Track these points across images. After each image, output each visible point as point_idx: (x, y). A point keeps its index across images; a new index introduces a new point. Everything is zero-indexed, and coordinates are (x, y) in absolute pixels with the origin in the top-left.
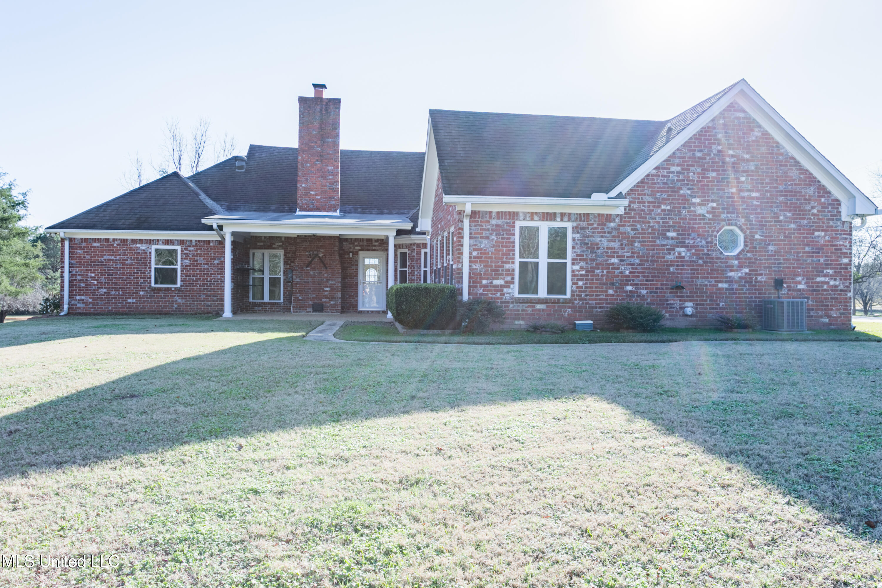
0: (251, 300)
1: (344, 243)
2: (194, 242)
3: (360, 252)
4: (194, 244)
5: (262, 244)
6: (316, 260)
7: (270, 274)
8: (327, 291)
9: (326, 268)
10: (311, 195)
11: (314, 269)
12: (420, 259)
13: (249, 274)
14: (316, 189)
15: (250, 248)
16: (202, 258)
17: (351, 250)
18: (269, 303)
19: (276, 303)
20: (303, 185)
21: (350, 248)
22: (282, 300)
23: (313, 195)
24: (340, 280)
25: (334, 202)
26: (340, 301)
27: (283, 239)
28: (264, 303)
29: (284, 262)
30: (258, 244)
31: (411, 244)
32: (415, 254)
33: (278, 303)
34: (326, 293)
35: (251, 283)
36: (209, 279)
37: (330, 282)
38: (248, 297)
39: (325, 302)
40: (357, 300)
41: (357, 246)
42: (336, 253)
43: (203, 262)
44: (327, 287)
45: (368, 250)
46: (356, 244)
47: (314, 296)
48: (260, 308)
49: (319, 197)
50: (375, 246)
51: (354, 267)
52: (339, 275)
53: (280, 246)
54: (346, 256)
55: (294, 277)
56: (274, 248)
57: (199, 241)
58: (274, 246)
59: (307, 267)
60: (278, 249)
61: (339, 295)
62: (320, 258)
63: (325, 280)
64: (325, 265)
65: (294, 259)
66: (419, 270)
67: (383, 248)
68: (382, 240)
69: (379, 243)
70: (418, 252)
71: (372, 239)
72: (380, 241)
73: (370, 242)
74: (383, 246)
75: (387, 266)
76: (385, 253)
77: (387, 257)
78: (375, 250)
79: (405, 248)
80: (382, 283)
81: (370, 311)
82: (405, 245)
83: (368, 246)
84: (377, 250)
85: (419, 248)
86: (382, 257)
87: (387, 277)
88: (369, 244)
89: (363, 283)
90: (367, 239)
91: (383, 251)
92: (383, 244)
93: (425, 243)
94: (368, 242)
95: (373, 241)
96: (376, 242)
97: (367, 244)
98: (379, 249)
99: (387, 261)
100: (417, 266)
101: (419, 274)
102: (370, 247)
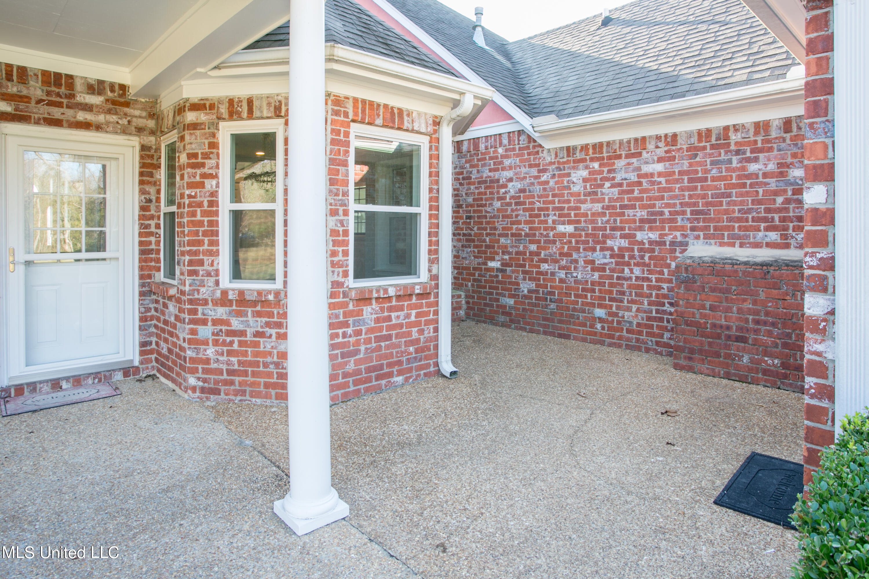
3: (7, 128)
12: (346, 164)
45: (54, 122)
66: (341, 212)
67: (125, 122)
68: (123, 87)
69: (107, 100)
70: (338, 133)
71: (70, 77)
72: (112, 90)
73: (63, 90)
74: (126, 114)
75: (142, 192)
76: (135, 142)
77: (142, 157)
78: (86, 126)
79: (265, 114)
80: (117, 259)
81: (67, 379)
82: (269, 104)
83: (51, 104)
84: (98, 128)
85: (342, 118)
86: (121, 158)
87: (141, 235)
88: (58, 95)
89: (28, 263)
90: (45, 73)
91: (124, 132)
92: (127, 104)
93: (364, 101)
94: (53, 89)
95: (79, 86)
96: (93, 93)
97: (48, 93)
98: (108, 123)
99: (141, 174)
100: (337, 195)
101: (341, 229)
102: (64, 110)
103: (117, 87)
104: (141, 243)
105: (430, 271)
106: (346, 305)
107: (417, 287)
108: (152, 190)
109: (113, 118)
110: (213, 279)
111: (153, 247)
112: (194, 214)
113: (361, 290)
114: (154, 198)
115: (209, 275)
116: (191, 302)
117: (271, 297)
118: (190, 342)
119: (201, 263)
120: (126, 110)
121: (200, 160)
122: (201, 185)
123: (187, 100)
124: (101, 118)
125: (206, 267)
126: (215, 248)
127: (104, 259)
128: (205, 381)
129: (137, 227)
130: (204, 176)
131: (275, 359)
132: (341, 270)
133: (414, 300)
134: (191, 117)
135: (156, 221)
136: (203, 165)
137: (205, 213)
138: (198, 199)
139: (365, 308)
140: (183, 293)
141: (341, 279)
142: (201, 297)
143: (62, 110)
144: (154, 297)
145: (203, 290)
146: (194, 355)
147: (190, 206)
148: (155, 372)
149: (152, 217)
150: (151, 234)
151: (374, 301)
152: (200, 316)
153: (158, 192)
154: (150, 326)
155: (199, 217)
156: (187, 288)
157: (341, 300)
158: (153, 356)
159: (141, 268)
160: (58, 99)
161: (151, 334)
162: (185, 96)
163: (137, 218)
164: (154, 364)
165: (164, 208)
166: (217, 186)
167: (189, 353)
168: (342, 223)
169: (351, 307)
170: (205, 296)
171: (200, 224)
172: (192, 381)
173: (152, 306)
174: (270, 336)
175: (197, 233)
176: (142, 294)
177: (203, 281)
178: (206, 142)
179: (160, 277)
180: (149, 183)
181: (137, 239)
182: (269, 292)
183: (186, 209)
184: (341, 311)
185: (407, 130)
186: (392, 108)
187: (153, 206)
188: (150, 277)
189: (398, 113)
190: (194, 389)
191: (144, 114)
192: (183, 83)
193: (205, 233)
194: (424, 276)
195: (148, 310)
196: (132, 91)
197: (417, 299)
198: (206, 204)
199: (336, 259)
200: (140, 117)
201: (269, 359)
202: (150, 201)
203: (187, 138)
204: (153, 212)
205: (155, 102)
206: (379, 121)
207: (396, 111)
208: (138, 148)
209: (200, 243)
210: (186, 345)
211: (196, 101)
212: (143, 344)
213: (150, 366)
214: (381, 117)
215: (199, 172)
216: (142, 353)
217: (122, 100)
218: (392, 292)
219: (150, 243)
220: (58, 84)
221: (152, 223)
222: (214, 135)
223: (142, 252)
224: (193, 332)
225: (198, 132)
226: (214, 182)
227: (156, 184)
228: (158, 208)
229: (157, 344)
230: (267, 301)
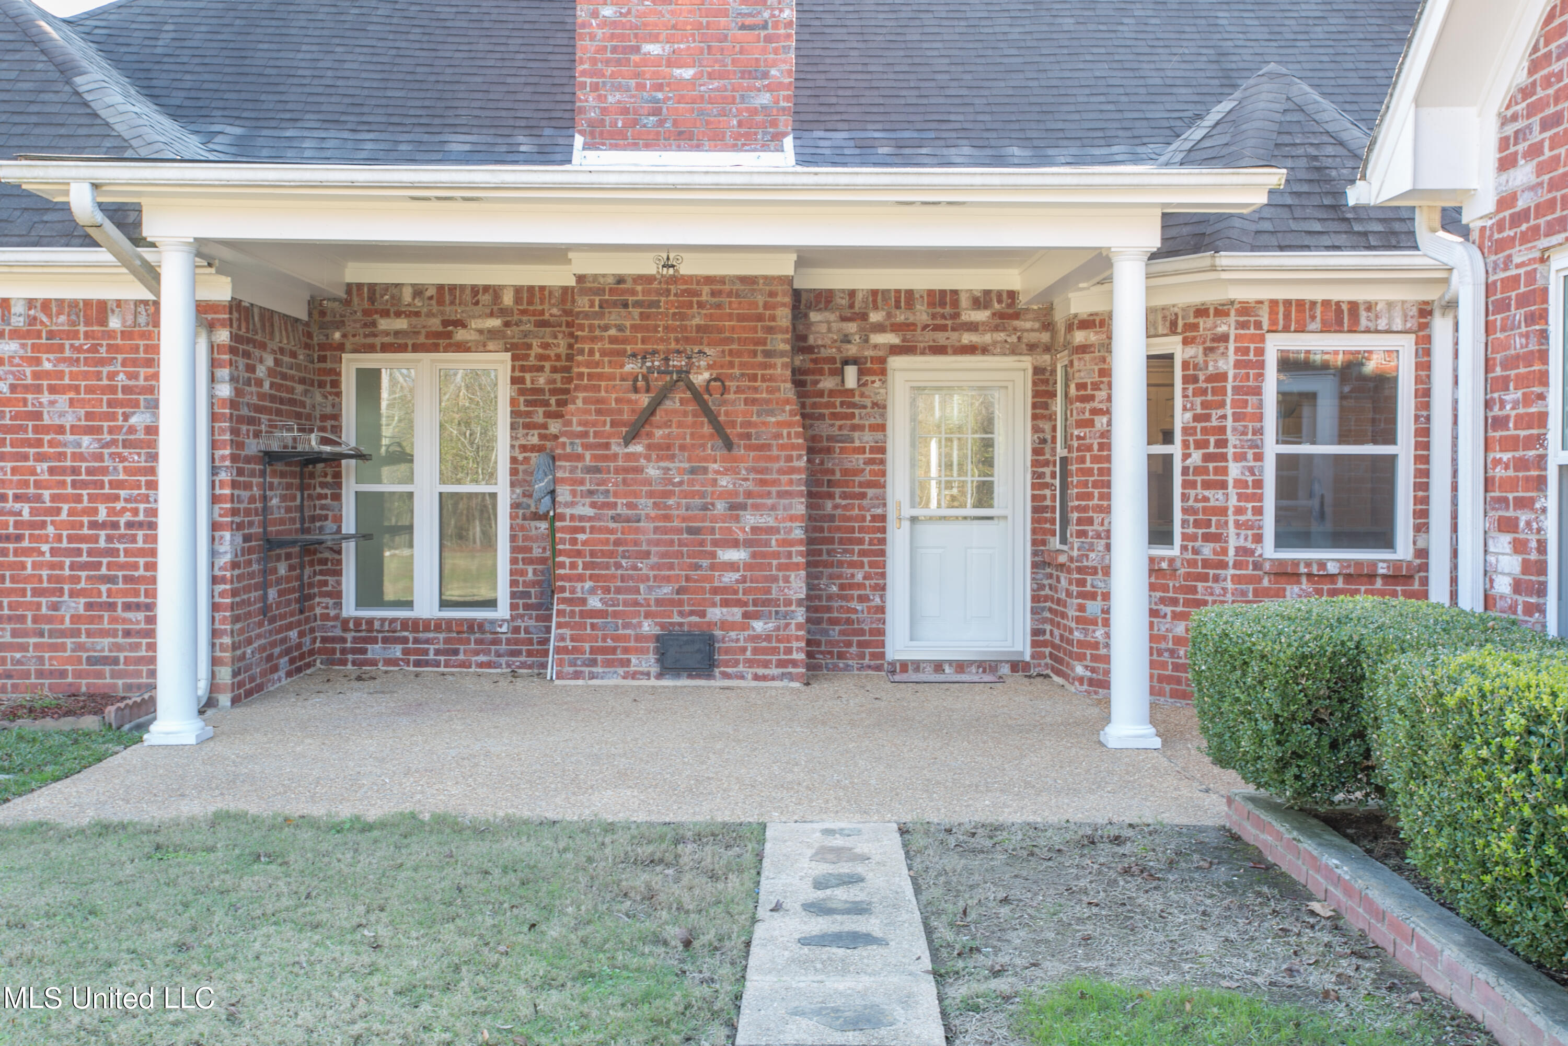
0: (350, 609)
1: (814, 316)
2: (18, 309)
3: (895, 362)
4: (18, 322)
5: (401, 324)
6: (673, 404)
7: (442, 481)
8: (732, 566)
9: (729, 445)
10: (647, 60)
11: (664, 451)
12: (1257, 391)
13: (338, 475)
14: (675, 31)
15: (341, 348)
16: (62, 400)
17: (852, 350)
18: (439, 625)
19: (471, 625)
20: (608, 12)
21: (846, 339)
22: (503, 611)
23: (657, 61)
24: (799, 507)
25: (765, 99)
26: (800, 615)
27: (508, 299)
28: (415, 625)
29: (515, 414)
30: (384, 324)
31: (1202, 312)
32: (1226, 363)
33: (481, 626)
34: (730, 578)
35: (349, 526)
36: (102, 515)
37: (750, 519)
38: (337, 595)
39: (726, 625)
40: (881, 610)
41: (880, 328)
42: (781, 369)
43: (69, 420)
44: (735, 544)
45: (939, 350)
46: (875, 317)
47: (666, 590)
48: (397, 651)
49: (687, 73)
50: (973, 327)
51: (867, 438)
52: (797, 482)
53: (492, 334)
54: (827, 383)
55: (564, 495)
56: (462, 347)
57: (46, 305)
58: (461, 335)
59: (627, 441)
60: (482, 347)
61: (797, 586)
62: (697, 395)
63: (720, 507)
64: (719, 429)
65: (563, 396)
66: (1250, 456)
67: (1014, 339)
68: (1012, 294)
69: (994, 314)
70: (1246, 351)
71: (955, 292)
72: (1000, 301)
73: (948, 310)
74: (1015, 329)
75: (1036, 429)
76: (1027, 362)
77: (1034, 383)
78: (970, 350)
79: (1160, 331)
80: (1005, 518)
81: (950, 662)
82: (1164, 318)
83: (937, 328)
84: (984, 350)
85: (1252, 331)
86: (1010, 385)
87: (1034, 486)
88: (943, 317)
89: (914, 520)
90: (931, 293)
91: (1013, 352)
92: (1017, 316)
93: (1288, 303)
94: (938, 310)
95: (964, 302)
96: (979, 308)
97: (934, 316)
98: (995, 343)
99: (1034, 406)
100: (1244, 433)
101: (1250, 479)
102: (949, 334)
103: (1005, 296)
104: (1034, 498)
105: (1415, 543)
106: (1260, 580)
107: (1381, 565)
108: (1047, 426)
109: (1001, 336)
110: (1103, 542)
111: (1048, 503)
112: (1082, 460)
113: (1281, 562)
114: (1049, 437)
115: (1099, 536)
116: (1080, 570)
117: (1164, 565)
118: (1078, 620)
119: (1090, 521)
120: (1016, 323)
121: (1089, 392)
122: (1090, 423)
123: (1076, 315)
124: (987, 338)
125: (1096, 527)
126: (1105, 503)
127: (990, 518)
128: (1093, 670)
129: (1029, 476)
130: (1095, 412)
131: (1170, 645)
132: (1250, 532)
133: (1379, 584)
134: (1079, 337)
135: (1051, 468)
136: (1092, 398)
137: (1095, 459)
138: (1088, 441)
139: (1288, 587)
140: (1071, 559)
141: (1249, 545)
142: (1090, 564)
143: (946, 334)
144: (1048, 570)
145: (1092, 555)
146: (1082, 637)
147: (1079, 450)
148: (1049, 672)
149: (1046, 463)
150: (1046, 486)
151: (1304, 580)
152: (1089, 588)
153: (1054, 429)
154: (1043, 609)
155: (1088, 464)
156: (1075, 553)
157: (1250, 572)
158: (1047, 650)
159: (1034, 531)
160: (943, 322)
161: (1045, 621)
162: (1073, 311)
163: (1029, 464)
164: (1048, 661)
165: (1061, 452)
166: (1109, 423)
167: (1077, 635)
168: (1251, 471)
169: (1266, 582)
170: (1094, 564)
171: (1089, 472)
172: (1080, 670)
173: (1046, 582)
174: (1165, 616)
175: (1085, 484)
176: (1035, 565)
177: (1092, 544)
178: (1096, 368)
179: (1055, 543)
180: (1043, 417)
181: (1029, 493)
182: (1163, 559)
183: (1075, 454)
184: (1251, 587)
185: (1368, 331)
186: (1338, 303)
187: (1048, 450)
188: (1044, 543)
189: (1349, 310)
190: (1081, 680)
191: (1037, 325)
192: (1071, 295)
193: (1096, 485)
194: (1403, 550)
195: (1042, 587)
196: (1022, 301)
197: (1384, 584)
198: (1096, 447)
199: (1242, 518)
200: (1032, 330)
201: (1163, 646)
202: (1044, 441)
203: (1076, 363)
204: (1048, 456)
205: (1050, 309)
206: (1316, 325)
207: (1345, 307)
208: (1030, 372)
209: (1089, 496)
210: (1073, 625)
211: (1085, 317)
212: (1036, 632)
213: (1043, 662)
214: (1318, 319)
215: (1088, 406)
216: (1034, 644)
217: (1011, 311)
218: (1332, 568)
219: (1044, 498)
220: (943, 304)
221: (1047, 471)
222: (1104, 360)
223: (1035, 510)
224: (1082, 608)
225: (1087, 357)
226: (1105, 420)
227: (1051, 418)
228: (1054, 450)
229: (1051, 632)
230: (1160, 570)
